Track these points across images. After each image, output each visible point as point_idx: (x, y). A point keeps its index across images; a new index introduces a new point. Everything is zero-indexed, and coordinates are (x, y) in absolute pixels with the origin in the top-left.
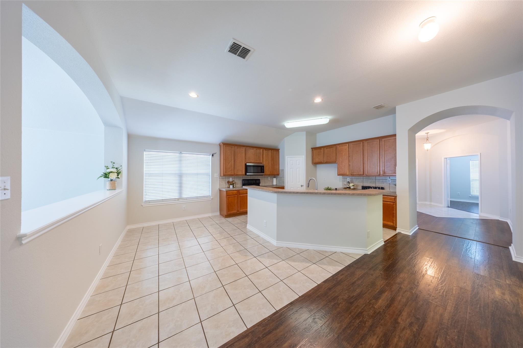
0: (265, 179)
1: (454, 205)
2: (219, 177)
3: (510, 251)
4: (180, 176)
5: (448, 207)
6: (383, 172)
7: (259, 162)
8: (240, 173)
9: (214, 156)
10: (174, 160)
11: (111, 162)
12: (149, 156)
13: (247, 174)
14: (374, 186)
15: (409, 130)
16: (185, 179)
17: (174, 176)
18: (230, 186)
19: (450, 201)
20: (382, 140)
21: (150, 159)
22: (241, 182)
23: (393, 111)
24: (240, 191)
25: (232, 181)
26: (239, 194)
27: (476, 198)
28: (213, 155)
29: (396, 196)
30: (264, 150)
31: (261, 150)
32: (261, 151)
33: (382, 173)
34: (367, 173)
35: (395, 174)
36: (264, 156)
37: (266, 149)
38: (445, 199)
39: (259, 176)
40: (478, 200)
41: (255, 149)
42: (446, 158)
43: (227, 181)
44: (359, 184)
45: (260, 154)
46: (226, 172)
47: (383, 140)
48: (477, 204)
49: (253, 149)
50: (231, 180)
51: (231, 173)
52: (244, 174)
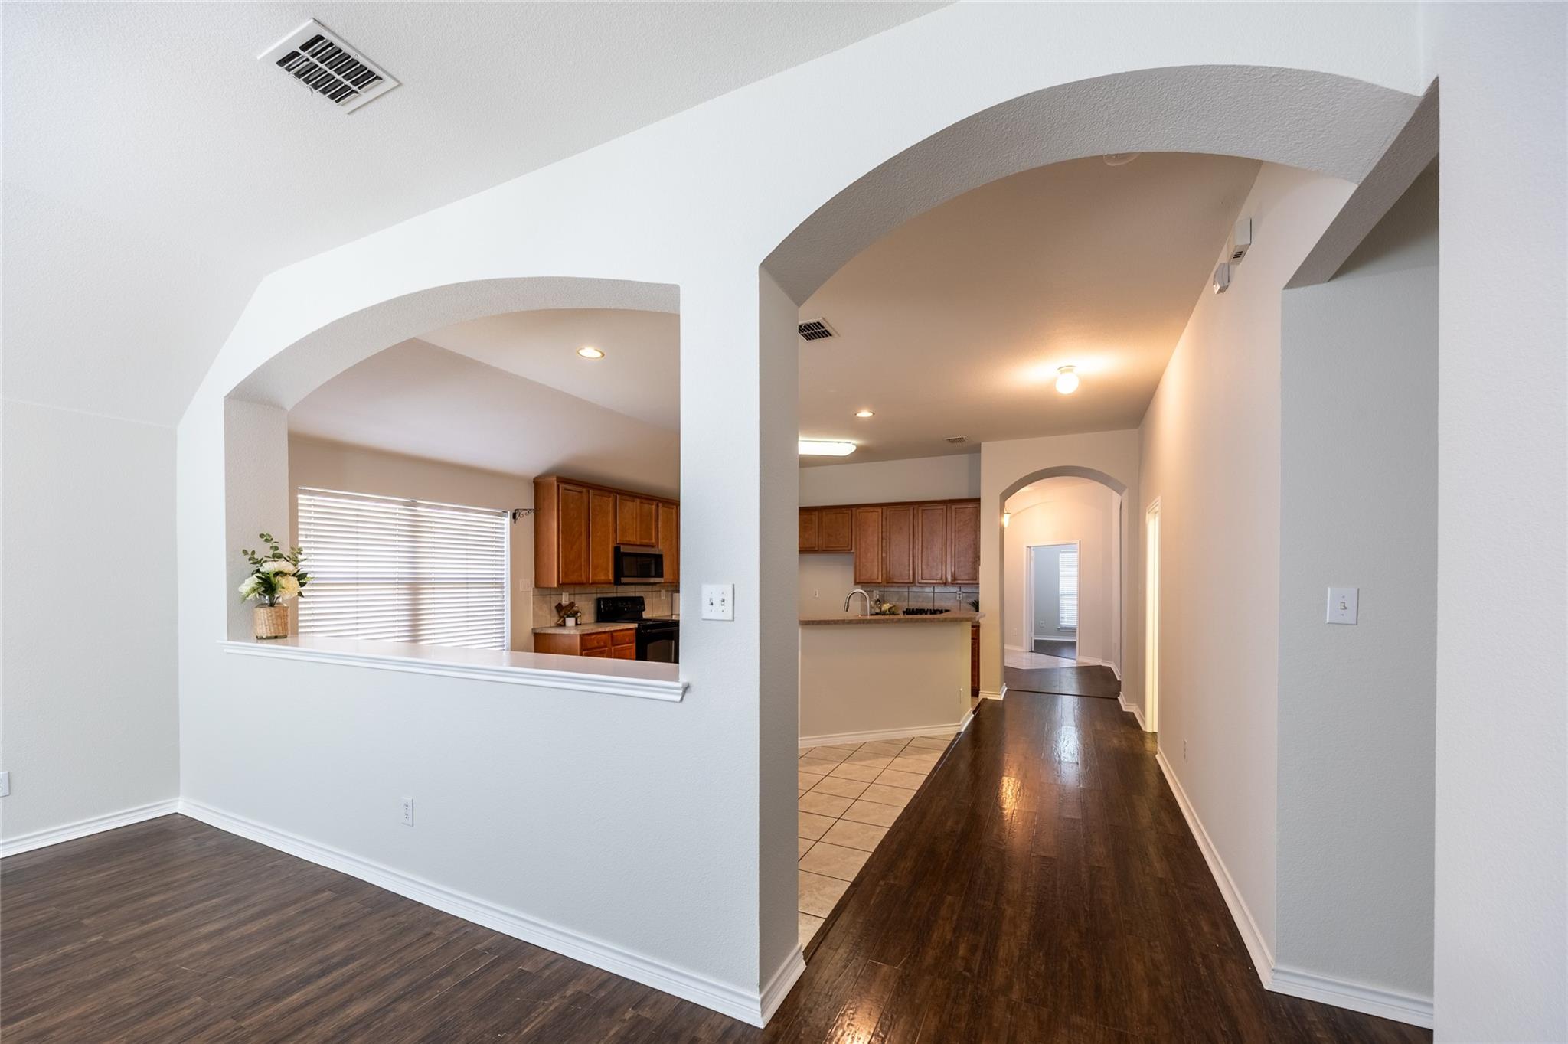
0: (652, 598)
1: (1040, 647)
2: (534, 592)
3: (1119, 702)
4: (414, 587)
5: (1032, 651)
6: (952, 576)
7: (645, 541)
8: (602, 577)
9: (519, 519)
10: (394, 527)
11: (262, 536)
12: (310, 511)
13: (623, 580)
14: (932, 608)
15: (1001, 494)
16: (430, 599)
17: (395, 589)
18: (564, 621)
19: (1035, 641)
20: (951, 508)
21: (315, 524)
22: (593, 605)
23: (976, 449)
24: (614, 634)
25: (567, 603)
26: (613, 646)
27: (1071, 631)
28: (514, 516)
29: (979, 627)
30: (660, 505)
31: (652, 505)
32: (654, 507)
33: (949, 579)
34: (922, 579)
35: (976, 582)
36: (660, 523)
37: (667, 502)
38: (1027, 637)
39: (639, 588)
40: (1075, 635)
41: (638, 500)
42: (1030, 547)
43: (554, 605)
44: (899, 604)
45: (651, 518)
46: (566, 575)
47: (954, 507)
48: (1073, 644)
49: (634, 501)
50: (565, 600)
51: (580, 579)
52: (612, 581)
